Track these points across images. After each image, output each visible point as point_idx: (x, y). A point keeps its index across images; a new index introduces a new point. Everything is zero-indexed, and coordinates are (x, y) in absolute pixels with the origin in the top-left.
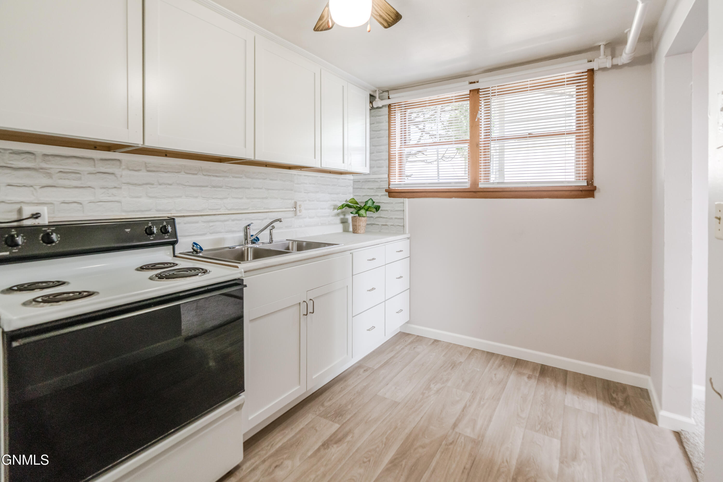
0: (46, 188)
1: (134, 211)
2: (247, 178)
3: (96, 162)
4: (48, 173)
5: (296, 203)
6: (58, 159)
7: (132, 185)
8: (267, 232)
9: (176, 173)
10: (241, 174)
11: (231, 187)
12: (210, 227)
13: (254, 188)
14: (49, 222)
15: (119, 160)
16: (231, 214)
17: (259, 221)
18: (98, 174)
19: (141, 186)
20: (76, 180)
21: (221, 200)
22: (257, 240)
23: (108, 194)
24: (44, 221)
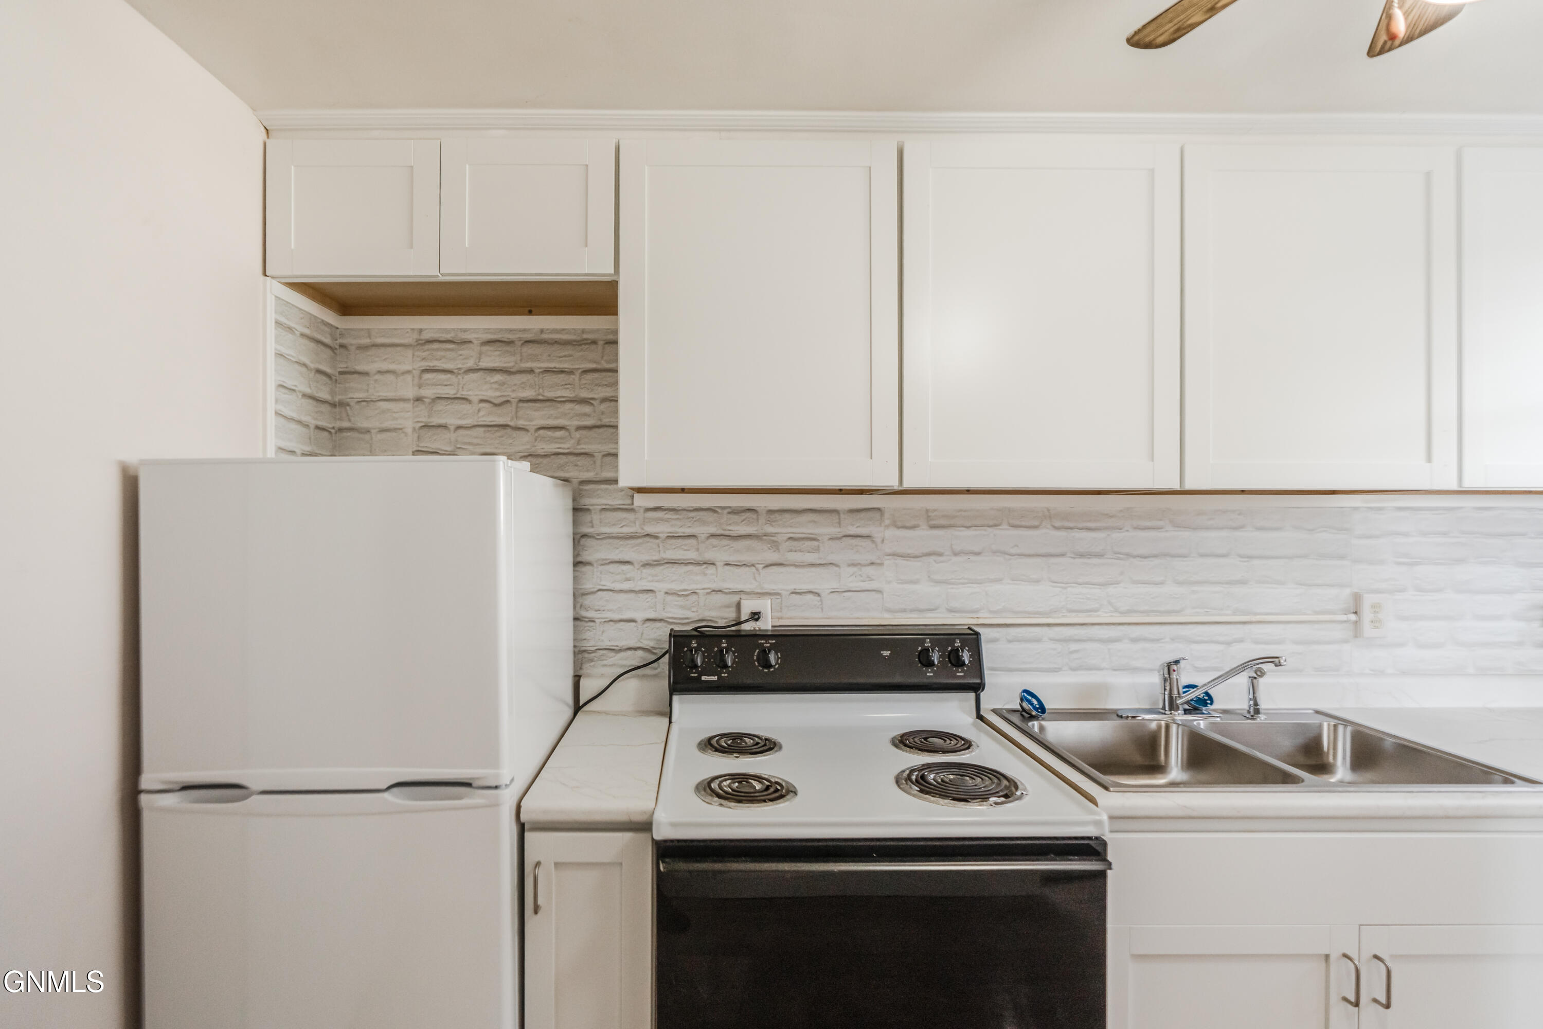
0: (770, 568)
1: (904, 611)
2: (1176, 529)
3: (842, 516)
4: (774, 542)
5: (1357, 598)
6: (787, 516)
7: (902, 557)
8: (1242, 680)
9: (989, 526)
10: (1161, 520)
11: (1129, 555)
12: (1072, 652)
13: (1202, 555)
14: (773, 626)
15: (879, 509)
16: (1129, 624)
17: (1221, 647)
18: (844, 538)
19: (918, 559)
20: (811, 552)
21: (1100, 589)
22: (1209, 702)
23: (861, 576)
24: (766, 625)
